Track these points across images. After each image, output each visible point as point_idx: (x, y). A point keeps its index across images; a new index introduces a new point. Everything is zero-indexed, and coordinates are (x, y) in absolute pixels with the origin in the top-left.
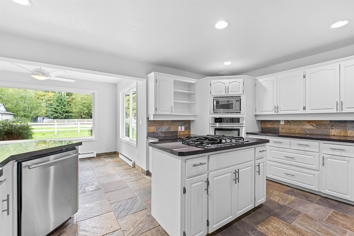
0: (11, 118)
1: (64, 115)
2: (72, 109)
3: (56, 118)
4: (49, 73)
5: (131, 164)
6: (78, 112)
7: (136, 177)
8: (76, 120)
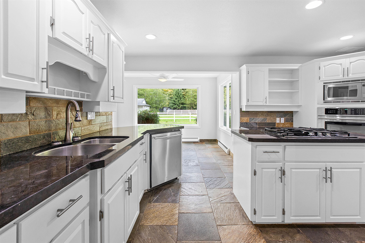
0: (149, 109)
1: (181, 106)
2: (186, 101)
3: (175, 109)
4: (167, 76)
5: (226, 151)
6: (191, 104)
7: (229, 162)
8: (189, 110)
